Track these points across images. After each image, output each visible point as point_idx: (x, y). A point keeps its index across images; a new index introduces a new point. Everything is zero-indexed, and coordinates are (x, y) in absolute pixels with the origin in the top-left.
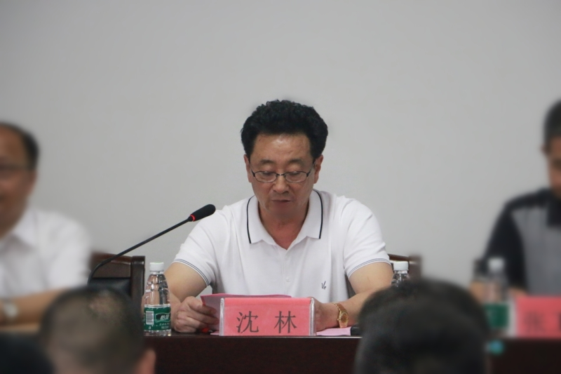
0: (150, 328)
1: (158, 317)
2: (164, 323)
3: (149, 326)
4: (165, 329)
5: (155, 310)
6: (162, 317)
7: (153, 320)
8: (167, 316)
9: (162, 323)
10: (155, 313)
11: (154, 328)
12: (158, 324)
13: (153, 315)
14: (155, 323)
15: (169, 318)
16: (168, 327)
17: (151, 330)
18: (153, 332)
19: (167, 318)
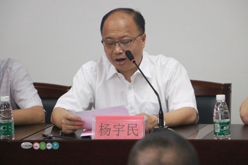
0: (217, 134)
1: (222, 128)
2: (226, 131)
3: (217, 133)
4: (227, 135)
5: (220, 124)
6: (225, 127)
7: (219, 129)
8: (228, 127)
9: (225, 131)
10: (220, 125)
11: (220, 134)
12: (223, 131)
13: (219, 126)
14: (221, 131)
15: (229, 128)
16: (228, 133)
17: (218, 135)
18: (219, 136)
19: (228, 128)
